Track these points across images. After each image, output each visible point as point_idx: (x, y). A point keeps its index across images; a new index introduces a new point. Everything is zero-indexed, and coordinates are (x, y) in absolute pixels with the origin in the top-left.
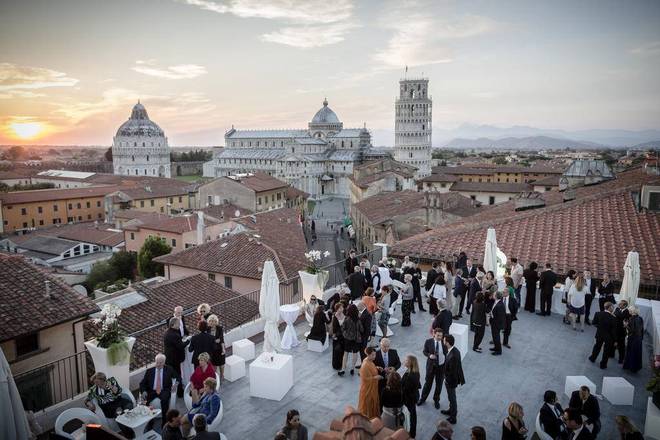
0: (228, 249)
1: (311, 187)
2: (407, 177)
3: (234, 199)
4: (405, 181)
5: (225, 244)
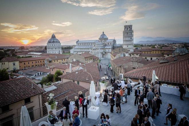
0: (78, 74)
1: (100, 56)
3: (79, 60)
4: (126, 54)
5: (77, 73)
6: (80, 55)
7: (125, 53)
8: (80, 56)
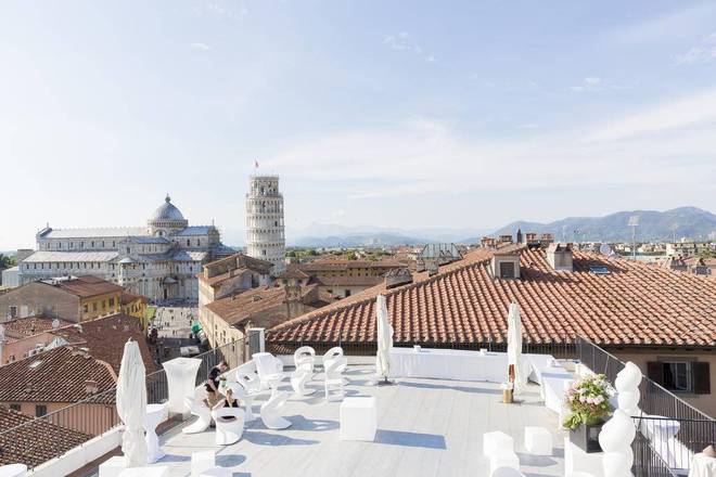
0: (41, 369)
2: (263, 272)
3: (49, 308)
4: (261, 277)
5: (36, 365)
6: (57, 286)
7: (256, 274)
8: (56, 289)
